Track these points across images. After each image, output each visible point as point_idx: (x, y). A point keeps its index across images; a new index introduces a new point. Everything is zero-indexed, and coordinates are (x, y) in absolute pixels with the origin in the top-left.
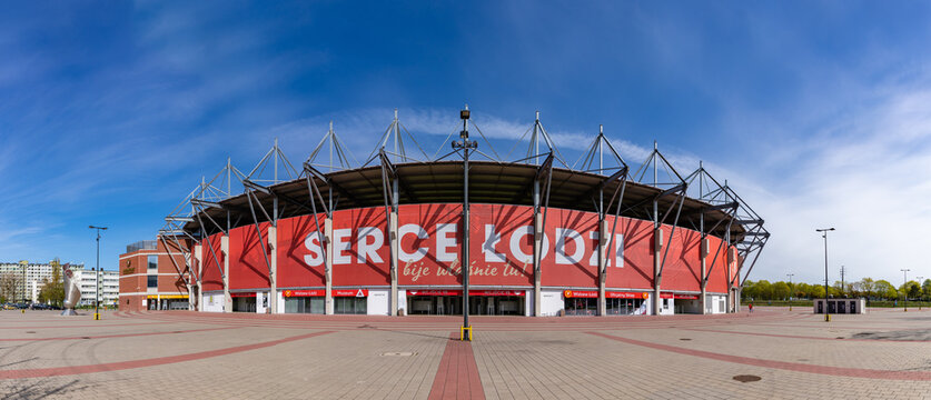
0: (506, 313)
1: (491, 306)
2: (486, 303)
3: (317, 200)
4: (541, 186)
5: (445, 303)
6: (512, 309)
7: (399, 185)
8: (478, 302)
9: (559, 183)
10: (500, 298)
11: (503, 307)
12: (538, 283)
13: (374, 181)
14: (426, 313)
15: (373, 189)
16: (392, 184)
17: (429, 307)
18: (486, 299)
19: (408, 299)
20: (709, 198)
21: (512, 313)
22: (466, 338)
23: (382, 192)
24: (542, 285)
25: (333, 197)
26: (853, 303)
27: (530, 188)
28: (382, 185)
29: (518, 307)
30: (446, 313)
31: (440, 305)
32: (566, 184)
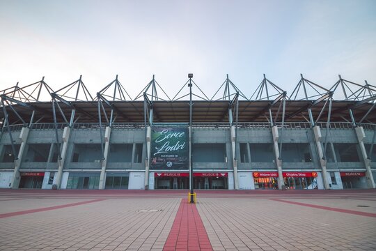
0: (216, 188)
1: (206, 183)
2: (204, 182)
3: (102, 115)
4: (233, 111)
5: (178, 181)
6: (220, 185)
7: (154, 112)
8: (199, 181)
9: (243, 109)
10: (212, 178)
11: (214, 184)
12: (236, 168)
13: (139, 109)
14: (166, 188)
15: (137, 114)
16: (149, 112)
17: (168, 184)
18: (203, 179)
19: (155, 179)
20: (353, 97)
21: (220, 188)
22: (192, 201)
23: (144, 116)
24: (238, 169)
25: (113, 115)
27: (226, 113)
28: (143, 112)
29: (224, 184)
30: (179, 188)
31: (176, 183)
32: (248, 109)
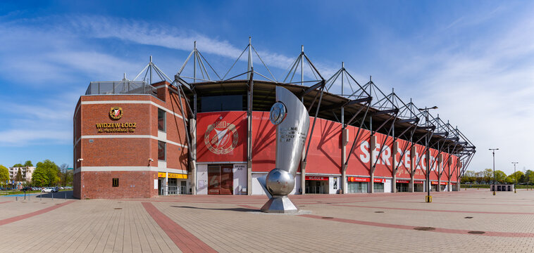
26: (509, 187)
